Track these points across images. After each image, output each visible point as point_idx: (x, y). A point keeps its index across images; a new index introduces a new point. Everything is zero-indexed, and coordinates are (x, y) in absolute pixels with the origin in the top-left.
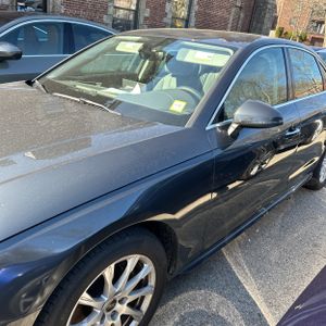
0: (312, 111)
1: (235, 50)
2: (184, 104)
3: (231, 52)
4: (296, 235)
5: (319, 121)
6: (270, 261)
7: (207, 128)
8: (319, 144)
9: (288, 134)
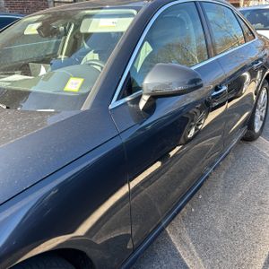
0: (238, 64)
1: (137, 9)
2: (80, 81)
3: (135, 12)
4: (240, 195)
5: (246, 74)
6: (216, 232)
7: (110, 107)
8: (250, 95)
9: (215, 93)
